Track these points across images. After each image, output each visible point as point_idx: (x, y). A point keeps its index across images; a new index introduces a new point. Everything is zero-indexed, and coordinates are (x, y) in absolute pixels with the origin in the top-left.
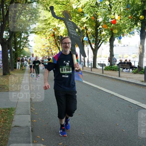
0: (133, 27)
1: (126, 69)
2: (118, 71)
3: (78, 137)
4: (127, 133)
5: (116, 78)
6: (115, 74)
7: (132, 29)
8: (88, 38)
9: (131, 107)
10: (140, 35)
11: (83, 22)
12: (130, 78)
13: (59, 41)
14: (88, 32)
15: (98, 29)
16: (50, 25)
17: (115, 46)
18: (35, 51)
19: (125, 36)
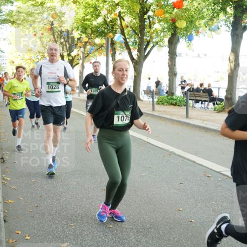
0: (218, 15)
1: (202, 103)
2: (185, 107)
3: (101, 233)
4: (198, 225)
5: (180, 119)
6: (178, 113)
7: (215, 19)
8: (125, 36)
9: (208, 176)
10: (230, 32)
11: (114, 2)
12: (208, 120)
13: (62, 40)
14: (123, 25)
15: (145, 19)
16: (45, 6)
17: (180, 55)
18: (10, 62)
19: (201, 35)
